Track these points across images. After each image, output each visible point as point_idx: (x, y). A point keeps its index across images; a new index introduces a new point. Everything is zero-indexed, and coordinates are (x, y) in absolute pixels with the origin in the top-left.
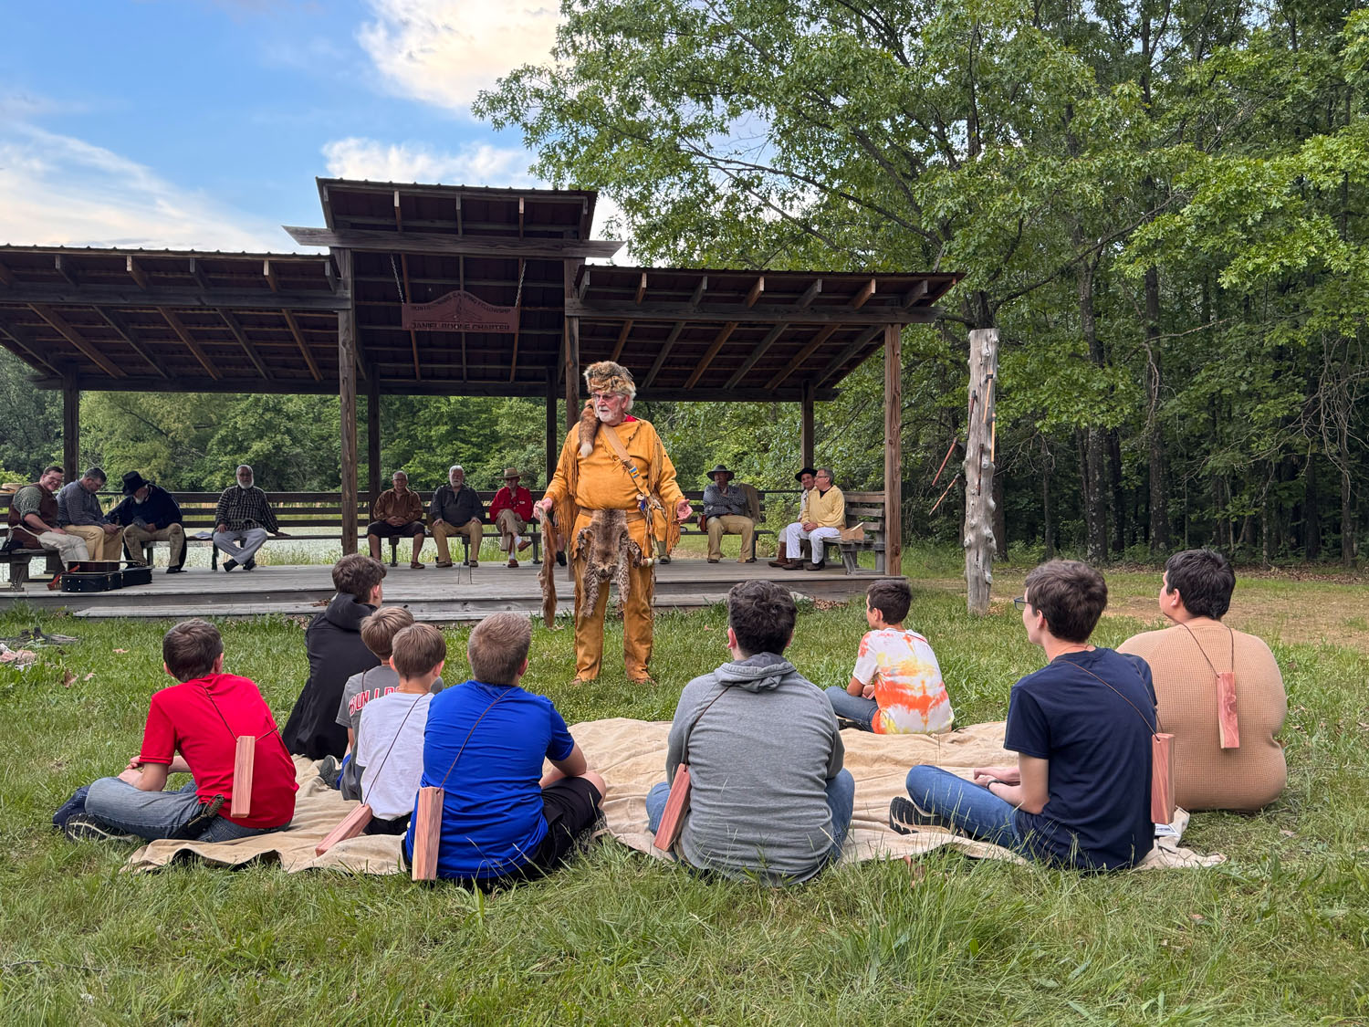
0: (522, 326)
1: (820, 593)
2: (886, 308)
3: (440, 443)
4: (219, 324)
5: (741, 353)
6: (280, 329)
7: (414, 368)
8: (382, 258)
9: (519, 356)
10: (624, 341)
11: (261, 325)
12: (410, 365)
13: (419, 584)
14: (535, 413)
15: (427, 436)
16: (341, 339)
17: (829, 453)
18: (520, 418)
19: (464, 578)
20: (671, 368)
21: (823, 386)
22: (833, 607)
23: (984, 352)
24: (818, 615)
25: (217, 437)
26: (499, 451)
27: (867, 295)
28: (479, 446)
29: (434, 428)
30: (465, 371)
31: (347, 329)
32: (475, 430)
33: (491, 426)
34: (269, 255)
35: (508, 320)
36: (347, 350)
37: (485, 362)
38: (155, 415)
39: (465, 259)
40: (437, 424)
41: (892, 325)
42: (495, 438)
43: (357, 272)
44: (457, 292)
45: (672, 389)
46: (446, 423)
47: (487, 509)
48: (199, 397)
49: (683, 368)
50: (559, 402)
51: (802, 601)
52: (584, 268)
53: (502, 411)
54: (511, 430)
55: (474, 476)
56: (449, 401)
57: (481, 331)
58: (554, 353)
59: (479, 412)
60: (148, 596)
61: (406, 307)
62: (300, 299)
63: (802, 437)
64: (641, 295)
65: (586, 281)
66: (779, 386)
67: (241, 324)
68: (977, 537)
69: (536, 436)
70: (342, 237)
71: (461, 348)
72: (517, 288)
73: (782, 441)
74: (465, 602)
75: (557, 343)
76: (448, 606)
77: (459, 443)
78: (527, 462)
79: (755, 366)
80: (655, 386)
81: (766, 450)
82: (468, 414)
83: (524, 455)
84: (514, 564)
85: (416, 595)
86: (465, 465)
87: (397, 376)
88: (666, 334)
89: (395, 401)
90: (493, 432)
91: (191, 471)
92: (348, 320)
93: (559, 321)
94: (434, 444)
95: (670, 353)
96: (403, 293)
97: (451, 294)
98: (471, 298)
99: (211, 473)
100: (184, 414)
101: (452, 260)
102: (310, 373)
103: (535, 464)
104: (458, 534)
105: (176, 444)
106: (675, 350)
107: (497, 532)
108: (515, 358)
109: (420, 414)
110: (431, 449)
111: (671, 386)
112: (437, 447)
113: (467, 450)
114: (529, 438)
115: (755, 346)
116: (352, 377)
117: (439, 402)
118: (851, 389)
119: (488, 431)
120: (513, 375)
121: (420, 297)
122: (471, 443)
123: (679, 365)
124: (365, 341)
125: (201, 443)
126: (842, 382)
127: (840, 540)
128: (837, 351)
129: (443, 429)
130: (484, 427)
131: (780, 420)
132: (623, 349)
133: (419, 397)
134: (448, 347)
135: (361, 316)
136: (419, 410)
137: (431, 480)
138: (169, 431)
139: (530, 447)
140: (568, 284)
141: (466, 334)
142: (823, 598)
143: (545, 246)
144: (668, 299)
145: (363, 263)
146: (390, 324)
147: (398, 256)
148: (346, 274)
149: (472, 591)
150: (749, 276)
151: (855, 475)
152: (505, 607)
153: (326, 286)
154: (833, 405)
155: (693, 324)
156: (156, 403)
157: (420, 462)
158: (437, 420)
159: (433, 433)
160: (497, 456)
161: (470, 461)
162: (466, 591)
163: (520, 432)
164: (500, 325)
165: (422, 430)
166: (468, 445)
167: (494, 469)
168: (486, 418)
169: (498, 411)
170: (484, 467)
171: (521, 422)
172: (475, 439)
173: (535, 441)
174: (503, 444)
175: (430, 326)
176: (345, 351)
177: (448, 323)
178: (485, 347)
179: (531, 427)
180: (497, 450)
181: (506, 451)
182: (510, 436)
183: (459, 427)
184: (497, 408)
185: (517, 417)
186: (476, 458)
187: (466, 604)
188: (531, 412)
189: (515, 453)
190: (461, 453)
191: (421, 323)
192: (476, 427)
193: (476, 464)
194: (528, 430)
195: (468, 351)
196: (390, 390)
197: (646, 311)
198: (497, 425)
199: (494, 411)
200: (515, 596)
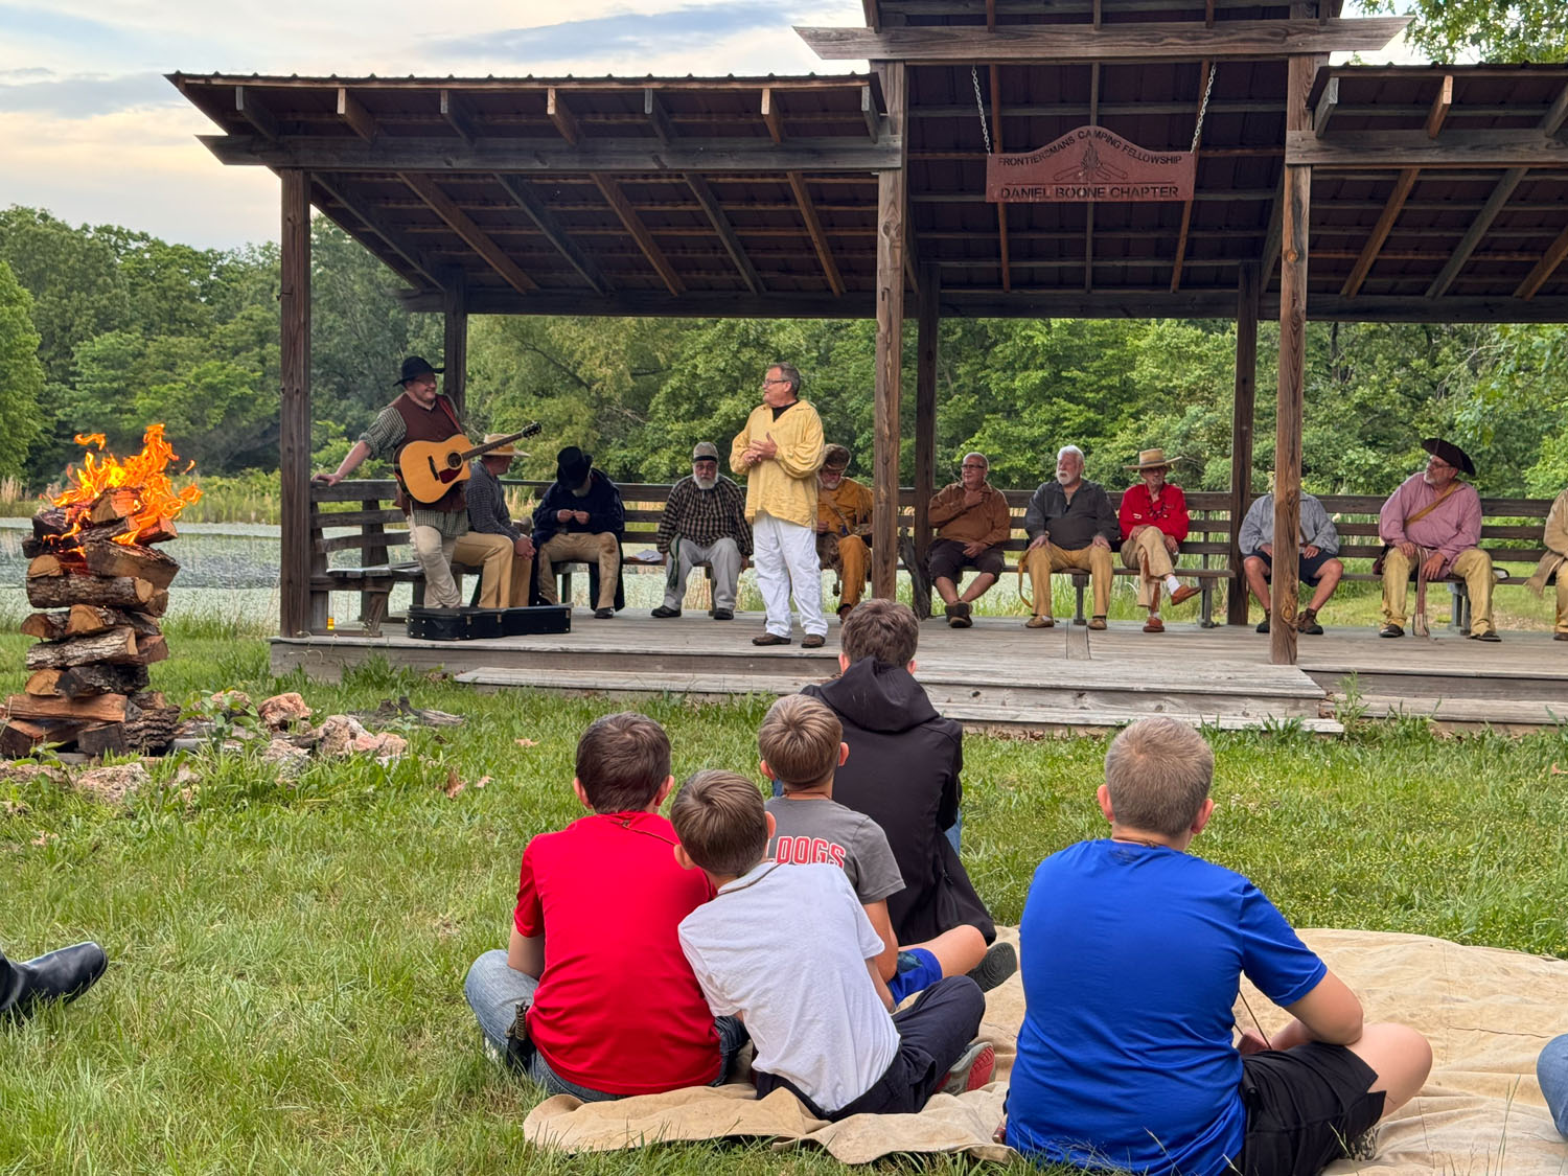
0: (1198, 187)
3: (1030, 401)
4: (685, 200)
6: (781, 207)
7: (999, 270)
8: (956, 73)
9: (1191, 243)
10: (1398, 208)
11: (752, 200)
12: (994, 264)
13: (997, 655)
14: (1205, 347)
15: (1007, 389)
16: (882, 220)
18: (1178, 356)
19: (1077, 647)
20: (1490, 258)
25: (666, 389)
26: (1136, 416)
28: (1099, 407)
29: (1021, 375)
30: (1089, 272)
31: (893, 203)
32: (1093, 378)
33: (1121, 372)
34: (771, 78)
35: (1176, 176)
36: (892, 241)
37: (1126, 255)
38: (572, 354)
39: (1103, 68)
40: (1026, 368)
42: (1128, 393)
43: (913, 101)
44: (1084, 129)
45: (1491, 299)
46: (1042, 367)
48: (640, 322)
49: (1516, 257)
52: (1326, 73)
53: (1143, 344)
56: (1049, 326)
57: (1125, 198)
58: (1256, 234)
59: (1101, 345)
60: (566, 653)
61: (993, 160)
62: (817, 153)
64: (1438, 116)
65: (1332, 95)
67: (719, 199)
69: (1204, 389)
70: (892, 42)
71: (1084, 229)
72: (1195, 116)
74: (1081, 692)
75: (1265, 217)
76: (1049, 698)
77: (1063, 402)
78: (1187, 436)
80: (1455, 293)
82: (1081, 348)
83: (1179, 426)
85: (993, 674)
87: (970, 284)
88: (1485, 193)
89: (953, 328)
91: (624, 446)
92: (894, 189)
93: (1272, 173)
94: (1019, 404)
95: (1491, 228)
96: (990, 135)
97: (1074, 133)
98: (1109, 139)
99: (655, 450)
100: (616, 352)
101: (1081, 68)
102: (826, 282)
103: (1201, 442)
105: (602, 402)
106: (1501, 223)
108: (1182, 246)
109: (997, 349)
110: (1012, 413)
111: (1487, 293)
112: (1024, 408)
113: (1077, 415)
114: (1191, 393)
116: (897, 288)
117: (1032, 328)
119: (1115, 380)
120: (1176, 277)
121: (1021, 139)
122: (1085, 402)
123: (1508, 251)
124: (920, 221)
125: (640, 401)
129: (1036, 376)
130: (1109, 373)
132: (1396, 225)
133: (995, 320)
134: (1062, 228)
135: (917, 181)
136: (995, 343)
137: (1011, 469)
138: (592, 381)
139: (1193, 409)
140: (1295, 103)
141: (1096, 203)
143: (1254, 35)
144: (1493, 123)
145: (925, 84)
146: (962, 191)
147: (983, 68)
148: (896, 106)
149: (1092, 673)
152: (1153, 705)
153: (861, 130)
155: (1543, 171)
156: (573, 335)
157: (994, 437)
158: (1024, 361)
159: (1017, 383)
160: (1132, 425)
161: (1081, 435)
162: (1081, 672)
163: (1175, 382)
164: (1160, 186)
165: (999, 378)
166: (1078, 405)
167: (1124, 449)
168: (1112, 357)
169: (1136, 342)
170: (1108, 446)
171: (1179, 364)
172: (1092, 395)
173: (1203, 398)
174: (1141, 404)
175: (1034, 192)
176: (887, 241)
177: (1065, 187)
178: (1128, 227)
179: (1197, 373)
180: (1131, 415)
181: (1147, 418)
182: (1157, 390)
183: (1064, 374)
184: (1136, 337)
185: (1171, 354)
186: (1091, 430)
187: (1080, 696)
188: (1197, 345)
189: (1164, 421)
190: (1066, 419)
191: (1019, 188)
192: (1095, 372)
193: (1092, 440)
194: (1191, 378)
195: (1098, 235)
196: (955, 310)
197: (1446, 148)
198: (1133, 369)
199: (1129, 343)
200: (1172, 687)
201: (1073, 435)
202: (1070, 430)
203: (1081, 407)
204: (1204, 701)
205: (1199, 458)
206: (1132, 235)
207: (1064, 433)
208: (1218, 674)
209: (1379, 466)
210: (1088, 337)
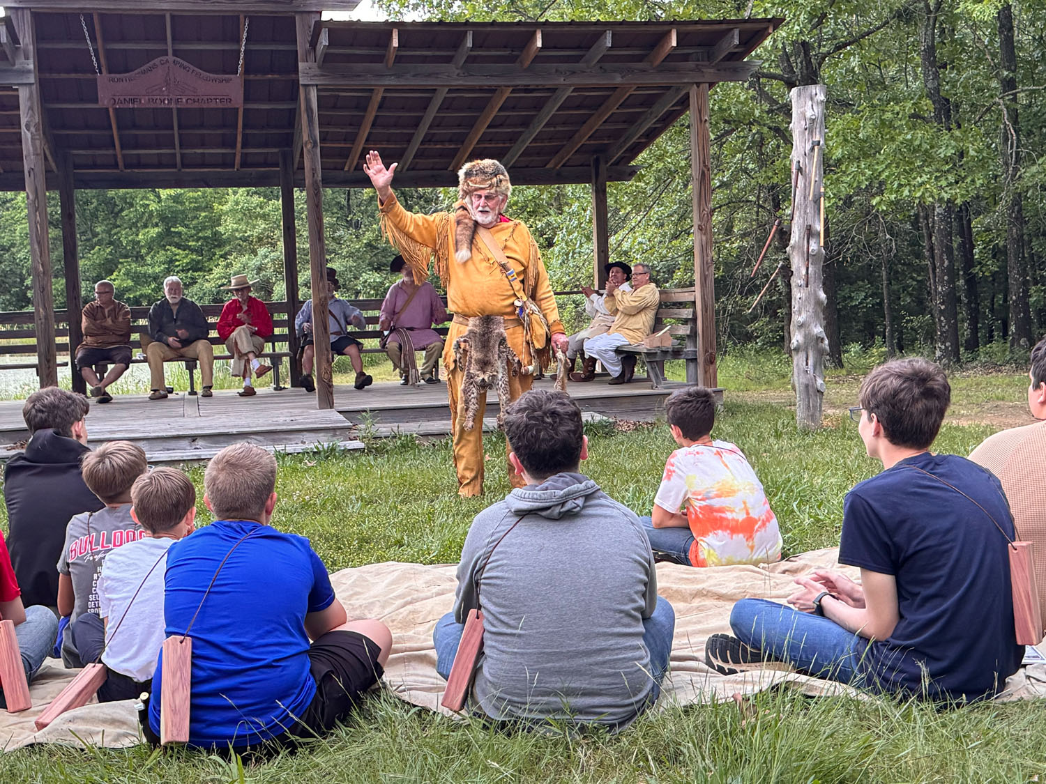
0: (247, 99)
1: (622, 412)
2: (691, 64)
3: (150, 249)
5: (515, 126)
7: (115, 156)
8: (69, 19)
9: (244, 137)
10: (374, 114)
12: (111, 152)
13: (134, 418)
14: (268, 209)
15: (133, 241)
16: (24, 121)
17: (625, 246)
18: (249, 215)
19: (190, 410)
20: (432, 146)
21: (617, 163)
22: (637, 428)
23: (809, 114)
24: (620, 438)
26: (224, 257)
27: (667, 50)
28: (198, 251)
29: (142, 232)
30: (178, 156)
31: (31, 108)
32: (193, 232)
33: (212, 227)
35: (231, 90)
36: (32, 134)
37: (203, 145)
39: (173, 17)
40: (146, 226)
41: (698, 84)
42: (217, 241)
43: (39, 37)
44: (164, 58)
45: (435, 172)
46: (157, 225)
47: (213, 326)
49: (448, 146)
50: (297, 193)
51: (599, 422)
52: (320, 25)
53: (226, 207)
54: (237, 230)
55: (194, 289)
56: (159, 197)
57: (196, 105)
58: (287, 131)
59: (197, 209)
61: (102, 78)
63: (594, 227)
64: (392, 56)
65: (324, 40)
66: (563, 166)
68: (805, 336)
69: (268, 237)
71: (172, 128)
72: (239, 51)
73: (570, 233)
74: (194, 438)
75: (290, 119)
76: (173, 444)
77: (174, 249)
78: (260, 269)
79: (535, 140)
80: (413, 169)
81: (550, 244)
82: (183, 212)
83: (255, 262)
84: (249, 392)
85: (132, 431)
86: (182, 275)
87: (95, 166)
88: (425, 105)
89: (87, 196)
90: (216, 233)
92: (31, 98)
93: (292, 91)
94: (143, 251)
95: (431, 127)
96: (98, 60)
97: (157, 61)
98: (181, 65)
101: (156, 18)
103: (269, 272)
104: (180, 358)
106: (436, 124)
107: (227, 353)
108: (239, 139)
109: (124, 214)
110: (139, 258)
111: (432, 169)
112: (148, 254)
113: (184, 258)
114: (260, 240)
115: (533, 116)
116: (40, 168)
117: (147, 199)
118: (651, 166)
119: (209, 233)
120: (238, 160)
121: (120, 65)
122: (188, 248)
123: (442, 142)
124: (53, 123)
126: (639, 157)
127: (643, 348)
128: (632, 120)
129: (154, 232)
130: (204, 228)
131: (566, 209)
132: (373, 125)
133: (122, 191)
134: (156, 127)
135: (47, 93)
136: (122, 210)
137: (141, 296)
139: (262, 251)
140: (302, 45)
141: (178, 109)
142: (625, 418)
144: (425, 59)
146: (82, 100)
147: (89, 16)
148: (26, 39)
149: (202, 425)
150: (523, 29)
151: (658, 271)
154: (631, 185)
155: (457, 90)
157: (127, 274)
158: (145, 220)
159: (140, 237)
160: (222, 263)
161: (188, 270)
162: (193, 426)
163: (249, 233)
164: (220, 97)
165: (126, 234)
166: (184, 250)
167: (219, 279)
168: (205, 217)
169: (220, 207)
170: (207, 277)
171: (250, 221)
172: (194, 243)
173: (268, 243)
174: (228, 248)
175: (133, 101)
176: (29, 135)
177: (155, 98)
178: (202, 126)
179: (263, 226)
180: (221, 256)
181: (232, 257)
182: (237, 239)
183: (172, 229)
184: (220, 204)
185: (245, 214)
186: (196, 267)
187: (194, 441)
188: (261, 208)
189: (244, 259)
190: (177, 260)
191: (122, 98)
192: (194, 228)
193: (196, 274)
194: (258, 230)
195: (181, 132)
196: (86, 184)
197: (398, 76)
198: (220, 225)
199: (215, 207)
200: (255, 429)
201: (183, 271)
202: (180, 268)
203: (186, 252)
204: (276, 437)
205: (270, 283)
206: (205, 132)
207: (177, 269)
208: (285, 419)
209: (382, 283)
210: (187, 204)
